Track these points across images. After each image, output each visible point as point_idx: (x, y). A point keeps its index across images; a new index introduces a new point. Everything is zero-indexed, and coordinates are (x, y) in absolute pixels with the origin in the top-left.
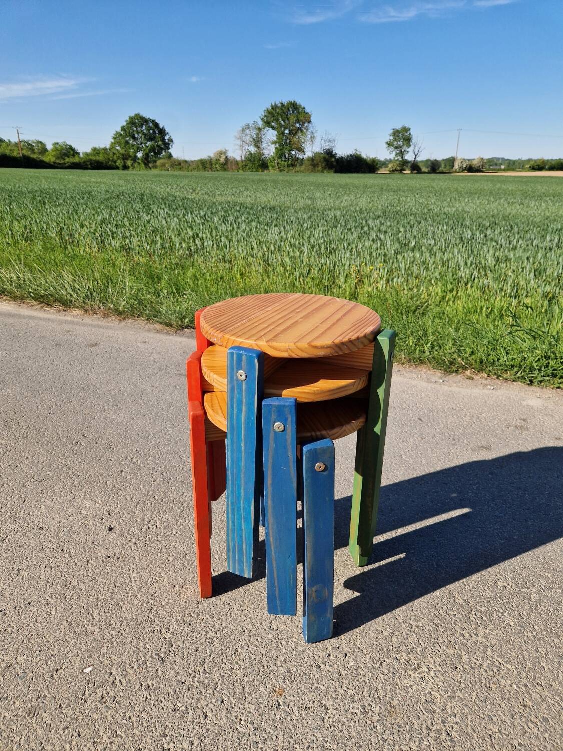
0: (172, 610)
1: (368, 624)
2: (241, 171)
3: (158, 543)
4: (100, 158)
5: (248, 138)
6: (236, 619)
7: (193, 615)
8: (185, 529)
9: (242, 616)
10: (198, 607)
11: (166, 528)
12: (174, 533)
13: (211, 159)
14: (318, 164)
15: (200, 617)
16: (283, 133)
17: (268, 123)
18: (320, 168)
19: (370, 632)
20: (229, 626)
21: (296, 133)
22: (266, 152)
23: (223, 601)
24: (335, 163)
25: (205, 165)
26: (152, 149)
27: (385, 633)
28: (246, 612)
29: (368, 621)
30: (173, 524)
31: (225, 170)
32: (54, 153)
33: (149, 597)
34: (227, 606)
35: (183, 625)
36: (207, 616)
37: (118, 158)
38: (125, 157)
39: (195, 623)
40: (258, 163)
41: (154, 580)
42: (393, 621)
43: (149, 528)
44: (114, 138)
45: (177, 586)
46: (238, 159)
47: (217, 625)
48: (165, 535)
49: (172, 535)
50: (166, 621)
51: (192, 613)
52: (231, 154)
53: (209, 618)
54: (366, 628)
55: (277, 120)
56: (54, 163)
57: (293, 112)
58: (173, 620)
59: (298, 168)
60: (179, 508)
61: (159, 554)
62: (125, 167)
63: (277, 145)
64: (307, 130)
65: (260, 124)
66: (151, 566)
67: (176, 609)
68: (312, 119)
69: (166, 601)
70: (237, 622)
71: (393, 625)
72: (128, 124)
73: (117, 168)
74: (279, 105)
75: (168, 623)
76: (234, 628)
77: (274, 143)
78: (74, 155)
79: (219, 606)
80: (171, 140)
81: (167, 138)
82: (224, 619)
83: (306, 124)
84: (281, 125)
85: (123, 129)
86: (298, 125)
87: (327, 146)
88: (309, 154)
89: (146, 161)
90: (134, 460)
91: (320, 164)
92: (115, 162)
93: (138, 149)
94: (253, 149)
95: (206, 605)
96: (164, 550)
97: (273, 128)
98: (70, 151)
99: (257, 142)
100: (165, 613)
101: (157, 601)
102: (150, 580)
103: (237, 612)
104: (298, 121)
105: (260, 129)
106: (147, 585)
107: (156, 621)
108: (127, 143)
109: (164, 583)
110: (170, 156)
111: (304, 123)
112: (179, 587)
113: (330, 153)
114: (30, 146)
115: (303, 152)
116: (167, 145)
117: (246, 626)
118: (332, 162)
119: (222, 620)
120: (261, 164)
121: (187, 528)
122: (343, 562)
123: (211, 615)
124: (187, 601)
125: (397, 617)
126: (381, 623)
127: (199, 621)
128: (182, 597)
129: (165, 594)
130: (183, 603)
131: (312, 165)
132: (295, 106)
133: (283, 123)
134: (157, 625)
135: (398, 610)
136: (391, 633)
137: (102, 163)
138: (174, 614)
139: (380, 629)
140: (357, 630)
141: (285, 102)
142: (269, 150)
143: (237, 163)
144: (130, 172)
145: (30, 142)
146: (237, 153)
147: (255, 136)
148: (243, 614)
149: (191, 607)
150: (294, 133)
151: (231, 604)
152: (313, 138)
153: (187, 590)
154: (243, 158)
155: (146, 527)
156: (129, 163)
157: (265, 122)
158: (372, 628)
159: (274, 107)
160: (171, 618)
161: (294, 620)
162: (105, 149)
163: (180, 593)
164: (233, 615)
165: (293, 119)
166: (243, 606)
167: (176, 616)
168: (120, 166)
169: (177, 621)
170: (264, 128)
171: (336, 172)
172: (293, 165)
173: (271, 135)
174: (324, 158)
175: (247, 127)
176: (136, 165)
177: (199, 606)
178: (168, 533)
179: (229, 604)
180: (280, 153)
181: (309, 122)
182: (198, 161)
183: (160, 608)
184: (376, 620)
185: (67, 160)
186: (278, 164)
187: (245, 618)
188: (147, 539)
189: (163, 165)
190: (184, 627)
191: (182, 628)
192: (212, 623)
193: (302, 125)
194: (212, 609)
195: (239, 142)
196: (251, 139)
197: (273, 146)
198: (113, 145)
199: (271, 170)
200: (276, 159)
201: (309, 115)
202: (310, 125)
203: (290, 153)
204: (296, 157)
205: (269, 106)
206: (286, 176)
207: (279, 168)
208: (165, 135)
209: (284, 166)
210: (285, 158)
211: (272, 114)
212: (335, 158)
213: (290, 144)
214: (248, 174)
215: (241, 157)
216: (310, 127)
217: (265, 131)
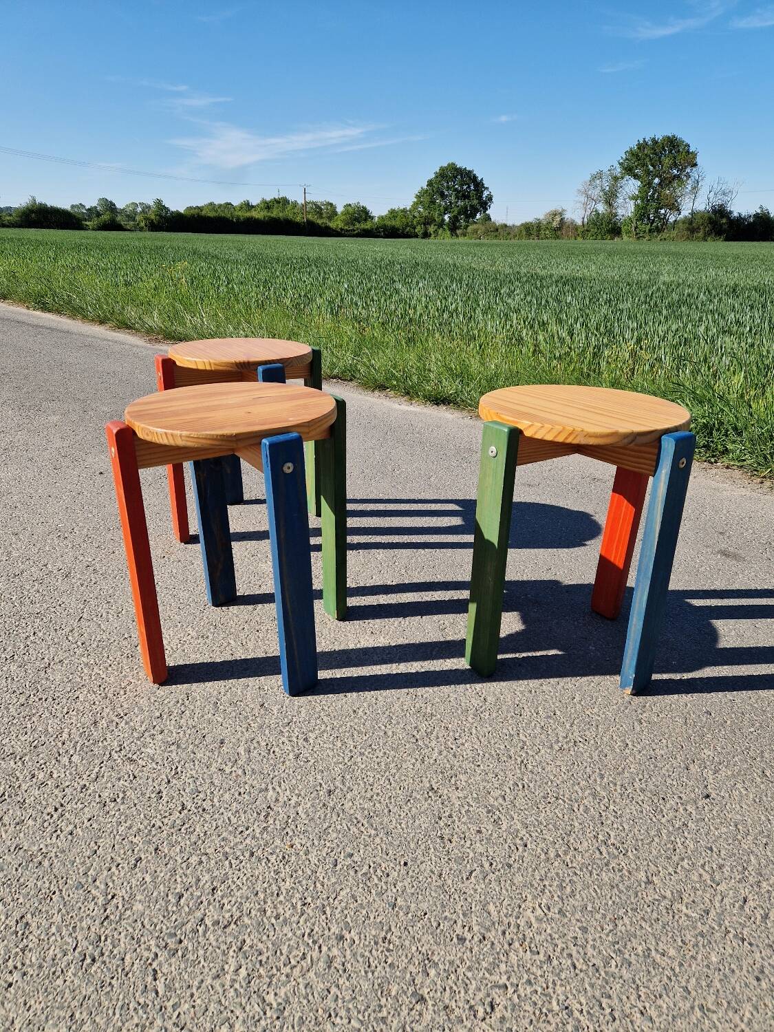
2: (580, 239)
4: (397, 223)
5: (596, 193)
13: (540, 223)
14: (699, 228)
16: (650, 184)
17: (629, 171)
18: (701, 234)
21: (670, 182)
22: (620, 212)
24: (725, 227)
25: (531, 230)
26: (463, 211)
31: (558, 237)
32: (344, 217)
37: (418, 223)
38: (427, 222)
40: (608, 228)
44: (418, 197)
46: (579, 222)
52: (569, 216)
55: (644, 165)
56: (341, 229)
57: (670, 152)
59: (665, 235)
62: (426, 235)
63: (639, 201)
64: (688, 176)
65: (618, 171)
68: (699, 160)
72: (437, 177)
73: (416, 236)
74: (650, 143)
77: (634, 198)
78: (366, 220)
80: (490, 198)
81: (486, 193)
83: (688, 170)
84: (648, 173)
85: (430, 183)
86: (675, 172)
87: (717, 202)
88: (685, 213)
89: (454, 227)
91: (701, 228)
92: (415, 228)
93: (446, 210)
94: (601, 208)
97: (636, 177)
98: (363, 214)
99: (610, 197)
104: (675, 165)
105: (616, 179)
108: (433, 202)
110: (488, 218)
111: (686, 167)
113: (720, 212)
114: (318, 209)
115: (678, 210)
116: (485, 205)
118: (721, 225)
120: (615, 231)
131: (688, 229)
132: (673, 144)
133: (651, 168)
137: (398, 229)
141: (659, 137)
142: (626, 209)
143: (576, 228)
144: (431, 240)
145: (319, 204)
146: (576, 214)
147: (607, 188)
150: (667, 182)
152: (695, 189)
154: (586, 220)
156: (431, 229)
157: (625, 169)
159: (642, 146)
162: (404, 211)
165: (667, 161)
168: (420, 234)
170: (622, 178)
171: (727, 240)
172: (659, 230)
173: (632, 186)
174: (710, 218)
175: (600, 175)
176: (440, 231)
180: (642, 214)
181: (695, 165)
182: (522, 225)
185: (358, 225)
186: (636, 228)
189: (476, 231)
193: (682, 170)
195: (583, 199)
196: (601, 194)
197: (632, 202)
198: (415, 205)
199: (625, 237)
200: (634, 221)
201: (695, 155)
202: (694, 169)
203: (657, 212)
204: (665, 218)
205: (633, 144)
206: (645, 245)
207: (637, 234)
208: (482, 192)
209: (645, 231)
210: (649, 219)
211: (637, 156)
212: (729, 218)
213: (658, 199)
214: (590, 244)
215: (583, 218)
216: (694, 173)
217: (624, 182)
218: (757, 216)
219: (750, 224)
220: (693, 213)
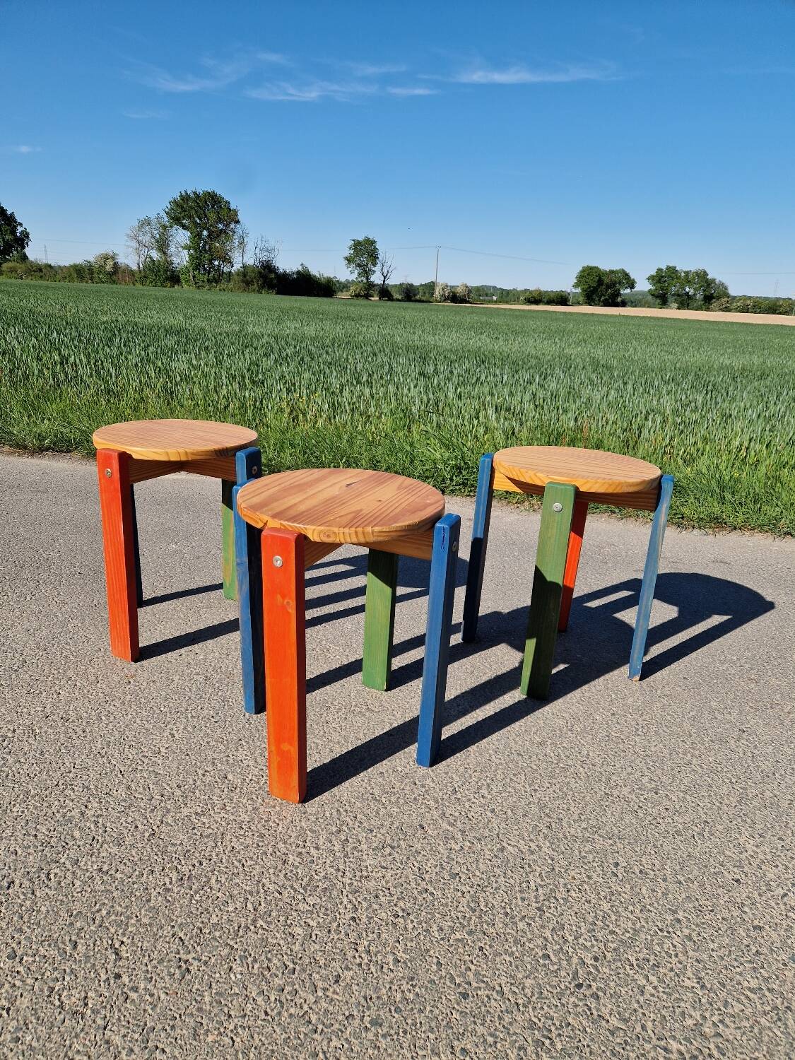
2: (138, 285)
5: (147, 239)
13: (91, 266)
14: (252, 281)
16: (199, 235)
17: (177, 220)
18: (255, 286)
21: (218, 236)
22: (176, 260)
25: (81, 273)
31: (114, 282)
46: (135, 268)
52: (122, 260)
55: (190, 217)
57: (213, 207)
59: (224, 285)
63: (192, 251)
68: (240, 217)
74: (192, 195)
77: (187, 248)
80: (26, 235)
81: (20, 229)
83: (232, 226)
84: (196, 224)
86: (221, 226)
88: (237, 266)
91: (255, 281)
94: (155, 255)
97: (184, 227)
99: (162, 245)
104: (220, 220)
105: (165, 227)
110: (25, 258)
113: (268, 267)
115: (230, 262)
120: (173, 278)
131: (243, 281)
133: (198, 221)
141: (200, 191)
142: (181, 258)
143: (132, 273)
146: (130, 259)
147: (158, 236)
152: (242, 244)
154: (141, 266)
157: (172, 218)
159: (185, 198)
165: (212, 216)
170: (171, 227)
171: (278, 293)
172: (217, 281)
173: (181, 237)
174: (260, 273)
175: (147, 222)
180: (197, 263)
181: (238, 222)
182: (71, 266)
186: (194, 277)
189: (13, 270)
193: (227, 225)
195: (134, 244)
196: (153, 241)
197: (186, 252)
199: (185, 287)
200: (192, 271)
201: (236, 213)
202: (238, 226)
203: (211, 263)
204: (220, 270)
205: (177, 195)
206: (207, 295)
207: (196, 283)
208: (15, 227)
209: (203, 281)
210: (205, 269)
211: (182, 207)
212: (276, 274)
213: (210, 250)
214: (150, 290)
215: (138, 264)
216: (239, 229)
217: (173, 231)
218: (298, 272)
219: (294, 279)
220: (244, 267)
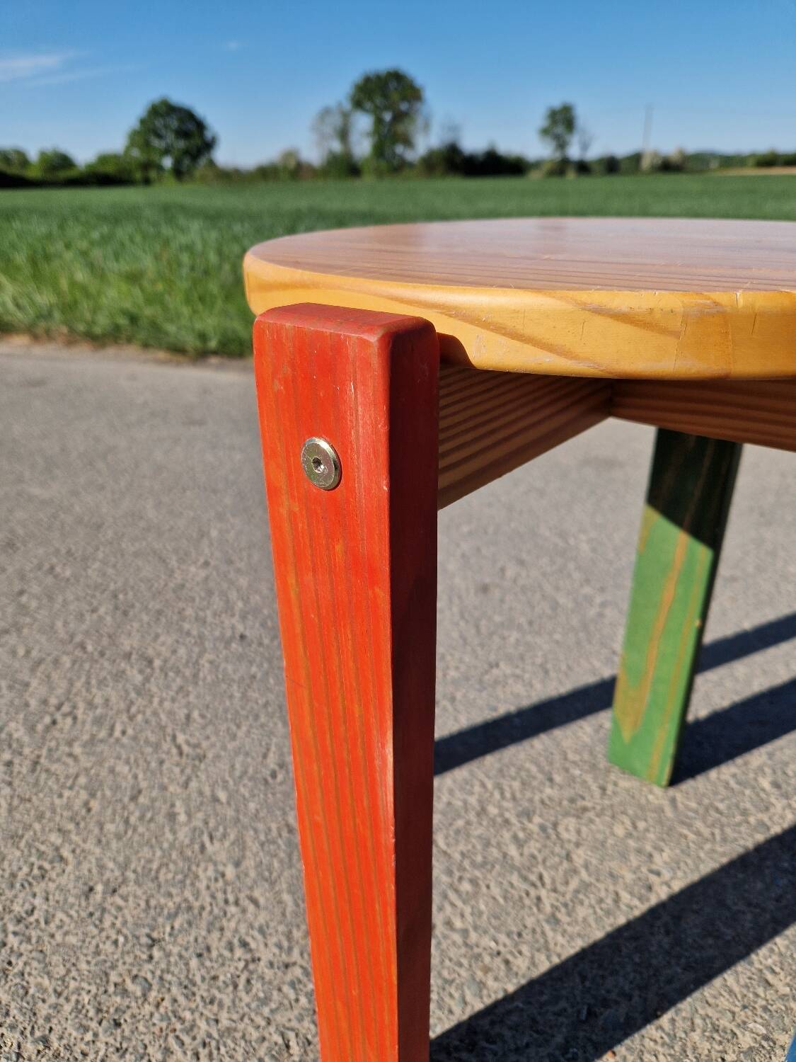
0: (69, 971)
1: (686, 1006)
2: (320, 181)
3: (70, 761)
4: (110, 169)
5: (328, 129)
6: (265, 1001)
7: (130, 985)
8: (147, 722)
9: (286, 988)
10: (151, 957)
11: (98, 721)
12: (117, 733)
13: (275, 165)
14: (436, 166)
15: (153, 995)
16: (382, 119)
17: (358, 104)
18: (439, 171)
19: (696, 1036)
20: (241, 1026)
21: (403, 118)
23: (228, 934)
24: (462, 163)
25: (266, 174)
26: (186, 152)
27: (746, 1040)
28: (297, 972)
29: (683, 993)
30: (119, 712)
31: (297, 180)
32: (41, 165)
33: (11, 928)
34: (239, 952)
35: (94, 1025)
36: (174, 990)
37: (136, 169)
38: (147, 166)
39: (133, 1016)
40: (345, 167)
41: (36, 871)
42: (760, 991)
43: (54, 722)
44: (130, 137)
45: (99, 888)
46: (317, 163)
47: (202, 1025)
48: (93, 740)
49: (112, 740)
50: (43, 1010)
51: (128, 981)
52: (304, 157)
53: (181, 999)
54: (679, 1023)
56: (42, 179)
57: (396, 87)
58: (67, 1008)
60: (141, 672)
61: (67, 793)
62: (147, 182)
63: (375, 139)
64: (418, 113)
65: (347, 106)
66: (37, 826)
67: (83, 966)
68: (425, 95)
69: (59, 938)
70: (266, 1011)
71: (765, 1009)
72: (149, 114)
73: (136, 183)
74: (374, 77)
75: (48, 1019)
76: (255, 1035)
77: (370, 135)
79: (214, 954)
80: (214, 139)
81: (208, 135)
82: (227, 1001)
83: (415, 104)
85: (143, 122)
87: (449, 138)
88: (421, 151)
89: (178, 173)
90: (58, 569)
91: (439, 164)
92: (132, 174)
93: (167, 152)
94: (337, 147)
95: (175, 950)
96: (82, 780)
97: (367, 111)
98: (64, 161)
99: (344, 134)
100: (46, 982)
101: (29, 940)
102: (26, 869)
103: (269, 974)
105: (346, 115)
106: (12, 886)
107: (14, 1012)
108: (149, 144)
109: (63, 880)
110: (211, 163)
111: (413, 102)
112: (104, 893)
113: (453, 149)
114: (6, 158)
115: (413, 148)
116: (208, 146)
117: (294, 1024)
118: (457, 162)
119: (221, 1005)
120: (354, 171)
121: (153, 721)
122: (572, 801)
123: (188, 987)
124: (121, 939)
125: (770, 977)
126: (724, 1003)
127: (148, 1008)
128: (107, 924)
129: (60, 915)
130: (108, 947)
131: (427, 168)
132: (397, 77)
134: (12, 1027)
135: (763, 951)
136: (766, 1038)
137: (113, 176)
138: (73, 985)
139: (724, 1023)
140: (650, 1030)
143: (314, 169)
144: (154, 188)
147: (339, 126)
148: (288, 978)
149: (129, 959)
150: (399, 117)
151: (253, 945)
153: (125, 899)
154: (323, 162)
155: (47, 720)
156: (153, 174)
157: (354, 103)
158: (698, 1021)
160: (62, 1000)
161: (447, 999)
162: (117, 156)
163: (104, 910)
164: (257, 985)
166: (290, 949)
167: (78, 991)
168: (140, 180)
169: (78, 1009)
170: (353, 113)
171: (465, 176)
172: (398, 171)
174: (446, 157)
175: (328, 111)
176: (162, 179)
177: (156, 953)
178: (103, 734)
179: (244, 944)
180: (380, 150)
181: (421, 101)
182: (255, 169)
183: (35, 964)
184: (707, 991)
185: (59, 174)
187: (292, 995)
188: (44, 752)
189: (203, 178)
190: (96, 1035)
191: (89, 1036)
192: (188, 1015)
193: (410, 105)
194: (194, 963)
195: (316, 137)
196: (335, 131)
197: (369, 139)
198: (128, 149)
199: (366, 178)
200: (374, 161)
201: (419, 90)
202: (422, 104)
208: (204, 133)
211: (365, 90)
212: (461, 156)
214: (333, 184)
215: (321, 159)
216: (423, 108)
217: (354, 118)
218: (485, 153)
219: (481, 161)
220: (428, 152)
